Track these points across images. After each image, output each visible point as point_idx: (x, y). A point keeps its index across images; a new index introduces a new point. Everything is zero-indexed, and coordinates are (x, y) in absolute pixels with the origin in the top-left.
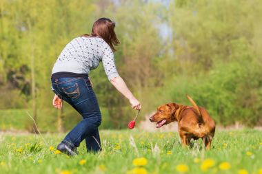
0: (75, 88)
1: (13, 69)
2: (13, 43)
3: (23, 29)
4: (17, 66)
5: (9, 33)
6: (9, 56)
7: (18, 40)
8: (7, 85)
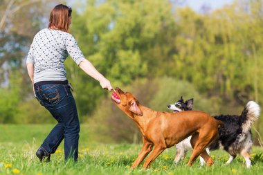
0: (55, 95)
1: (239, 88)
2: (240, 65)
3: (248, 53)
4: (242, 86)
5: (236, 56)
6: (236, 77)
7: (243, 63)
8: (233, 102)
